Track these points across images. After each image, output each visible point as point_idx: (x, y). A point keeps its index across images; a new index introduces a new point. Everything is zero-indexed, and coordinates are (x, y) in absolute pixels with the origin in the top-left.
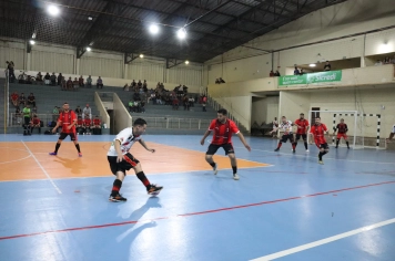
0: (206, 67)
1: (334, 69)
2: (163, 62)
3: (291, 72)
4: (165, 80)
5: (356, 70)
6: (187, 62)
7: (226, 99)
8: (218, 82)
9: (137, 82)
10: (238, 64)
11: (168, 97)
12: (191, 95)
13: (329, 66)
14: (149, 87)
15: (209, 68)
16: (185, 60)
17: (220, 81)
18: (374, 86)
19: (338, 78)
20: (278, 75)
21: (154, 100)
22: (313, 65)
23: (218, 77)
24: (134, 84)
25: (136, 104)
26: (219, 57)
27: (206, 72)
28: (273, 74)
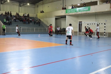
0: (36, 6)
1: (87, 6)
2: (18, 4)
3: (71, 8)
4: (19, 11)
5: (96, 6)
6: (28, 4)
7: (45, 19)
8: (41, 12)
9: (7, 12)
10: (49, 5)
11: (21, 19)
12: (31, 18)
13: (85, 5)
14: (12, 15)
15: (38, 6)
16: (27, 3)
17: (42, 12)
18: (103, 12)
19: (89, 10)
20: (65, 9)
21: (15, 20)
22: (79, 5)
23: (42, 10)
24: (6, 13)
25: (7, 22)
26: (41, 2)
27: (36, 8)
28: (63, 9)
